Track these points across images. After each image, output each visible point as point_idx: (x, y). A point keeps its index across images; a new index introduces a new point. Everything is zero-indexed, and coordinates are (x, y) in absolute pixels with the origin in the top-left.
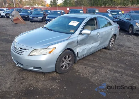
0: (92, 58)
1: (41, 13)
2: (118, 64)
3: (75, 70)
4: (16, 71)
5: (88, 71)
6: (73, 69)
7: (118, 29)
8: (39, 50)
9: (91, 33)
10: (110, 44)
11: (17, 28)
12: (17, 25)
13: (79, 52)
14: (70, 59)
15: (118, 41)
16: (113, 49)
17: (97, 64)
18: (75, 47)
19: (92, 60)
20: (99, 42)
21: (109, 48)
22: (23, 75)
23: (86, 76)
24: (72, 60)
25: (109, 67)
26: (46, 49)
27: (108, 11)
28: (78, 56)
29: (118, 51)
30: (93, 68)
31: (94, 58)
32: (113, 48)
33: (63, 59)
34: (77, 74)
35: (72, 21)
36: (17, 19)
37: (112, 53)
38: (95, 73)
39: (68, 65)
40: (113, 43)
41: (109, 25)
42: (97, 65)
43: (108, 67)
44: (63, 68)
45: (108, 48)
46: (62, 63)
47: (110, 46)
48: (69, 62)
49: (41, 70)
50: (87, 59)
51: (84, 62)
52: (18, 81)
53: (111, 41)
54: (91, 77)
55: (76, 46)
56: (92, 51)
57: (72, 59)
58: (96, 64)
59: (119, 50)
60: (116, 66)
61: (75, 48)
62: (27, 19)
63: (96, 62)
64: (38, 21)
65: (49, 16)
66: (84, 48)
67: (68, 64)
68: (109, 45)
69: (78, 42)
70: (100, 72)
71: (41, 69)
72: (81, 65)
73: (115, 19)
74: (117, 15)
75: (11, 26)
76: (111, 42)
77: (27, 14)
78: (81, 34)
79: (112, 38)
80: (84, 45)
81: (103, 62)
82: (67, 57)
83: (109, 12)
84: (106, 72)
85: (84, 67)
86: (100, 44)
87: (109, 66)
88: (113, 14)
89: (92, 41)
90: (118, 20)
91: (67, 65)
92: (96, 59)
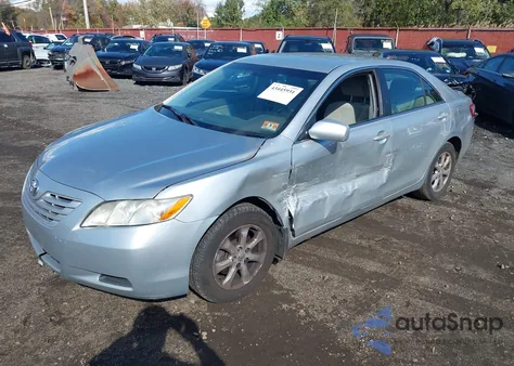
0: (354, 236)
1: (178, 52)
2: (467, 265)
3: (281, 288)
4: (37, 285)
5: (334, 297)
6: (272, 283)
7: (470, 117)
8: (123, 204)
9: (348, 133)
10: (434, 176)
11: (84, 105)
12: (87, 94)
13: (297, 214)
14: (255, 241)
15: (467, 165)
16: (447, 198)
17: (372, 266)
18: (279, 191)
19: (354, 245)
20: (386, 172)
21: (431, 195)
22: (62, 301)
23: (321, 316)
24: (265, 248)
25: (425, 280)
26: (152, 203)
27: (432, 44)
28: (292, 230)
29: (466, 209)
30: (354, 281)
31: (361, 237)
32: (444, 192)
33: (227, 245)
34: (284, 306)
35: (275, 85)
36: (89, 73)
37: (443, 217)
38: (362, 306)
39: (249, 268)
40: (444, 176)
41: (429, 100)
42: (373, 269)
43: (422, 279)
44: (228, 278)
45: (427, 194)
46: (223, 259)
47: (434, 186)
48: (251, 256)
49: (129, 289)
50: (333, 241)
51: (321, 252)
52: (37, 331)
53: (437, 165)
54: (344, 324)
55: (285, 188)
56: (353, 206)
57: (266, 244)
58: (371, 263)
59: (470, 205)
60: (454, 278)
61: (279, 196)
62: (126, 72)
63: (373, 255)
64: (164, 80)
65: (203, 61)
66: (321, 197)
67: (249, 262)
68: (429, 182)
69: (295, 171)
70: (381, 301)
71: (129, 285)
72: (308, 264)
73: (457, 75)
74: (466, 58)
75: (63, 100)
76: (435, 169)
77: (128, 55)
78: (308, 137)
79: (441, 151)
80: (322, 182)
81: (401, 258)
82: (245, 233)
83: (437, 46)
84: (408, 304)
85: (316, 276)
86: (391, 178)
87: (424, 275)
88: (450, 58)
89: (357, 168)
90: (471, 78)
91: (244, 267)
92: (372, 242)
